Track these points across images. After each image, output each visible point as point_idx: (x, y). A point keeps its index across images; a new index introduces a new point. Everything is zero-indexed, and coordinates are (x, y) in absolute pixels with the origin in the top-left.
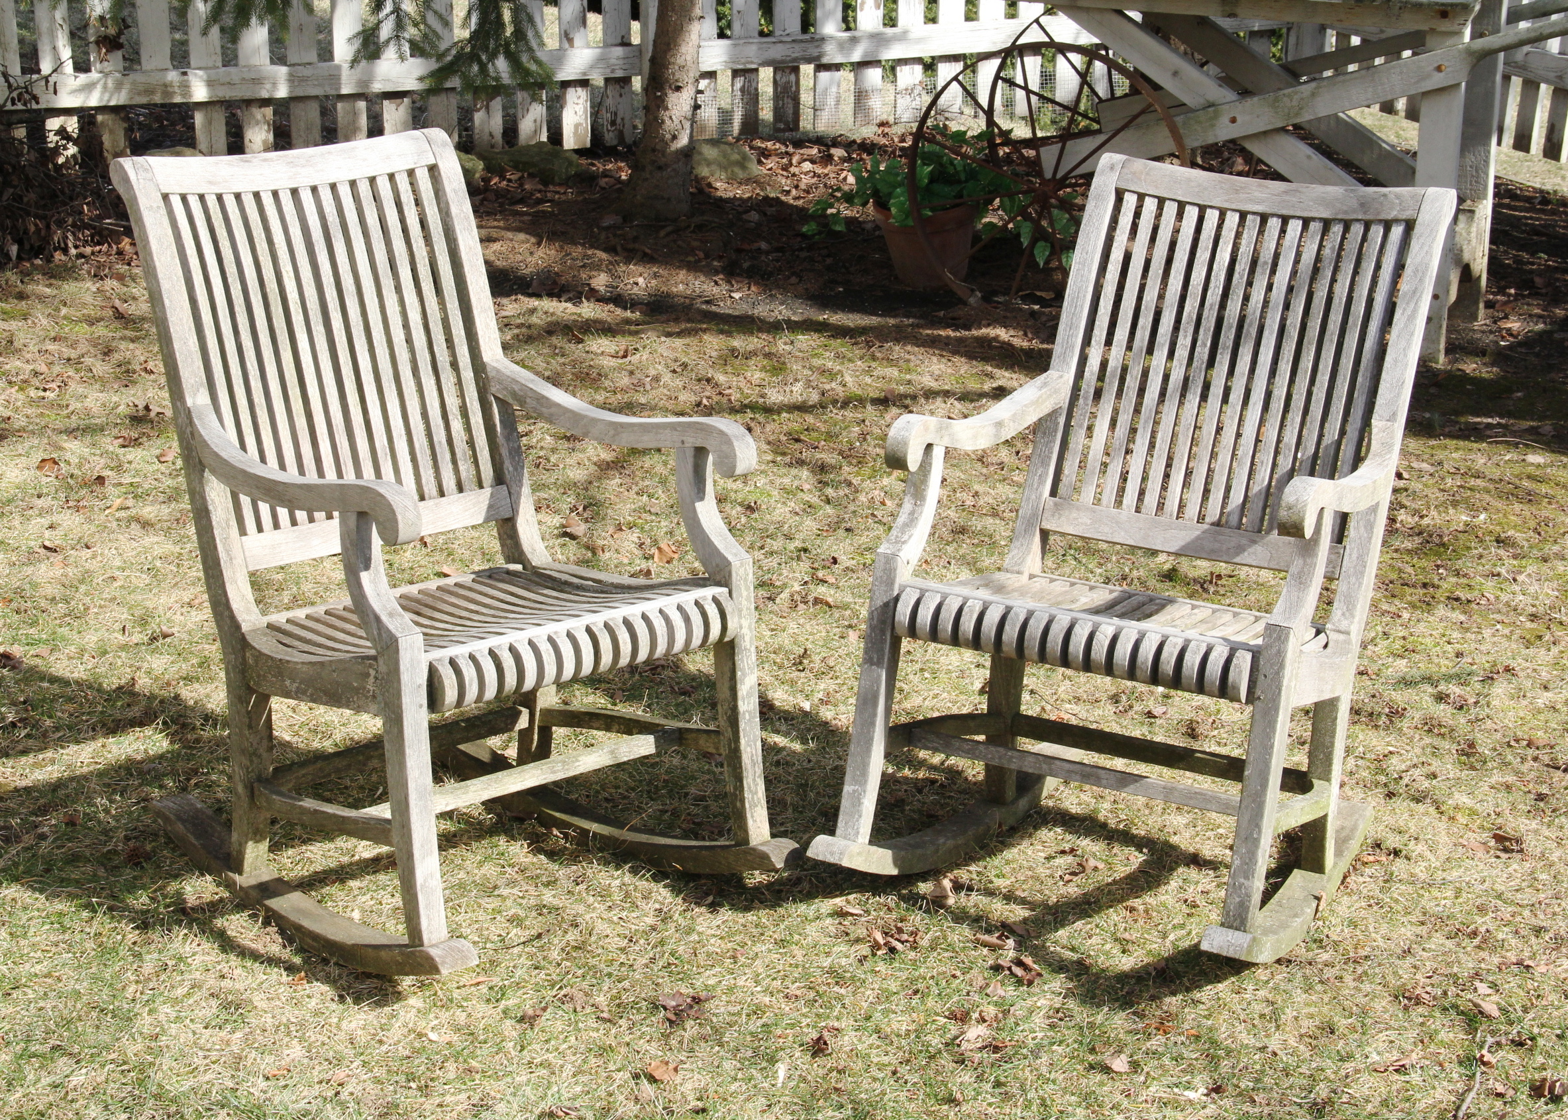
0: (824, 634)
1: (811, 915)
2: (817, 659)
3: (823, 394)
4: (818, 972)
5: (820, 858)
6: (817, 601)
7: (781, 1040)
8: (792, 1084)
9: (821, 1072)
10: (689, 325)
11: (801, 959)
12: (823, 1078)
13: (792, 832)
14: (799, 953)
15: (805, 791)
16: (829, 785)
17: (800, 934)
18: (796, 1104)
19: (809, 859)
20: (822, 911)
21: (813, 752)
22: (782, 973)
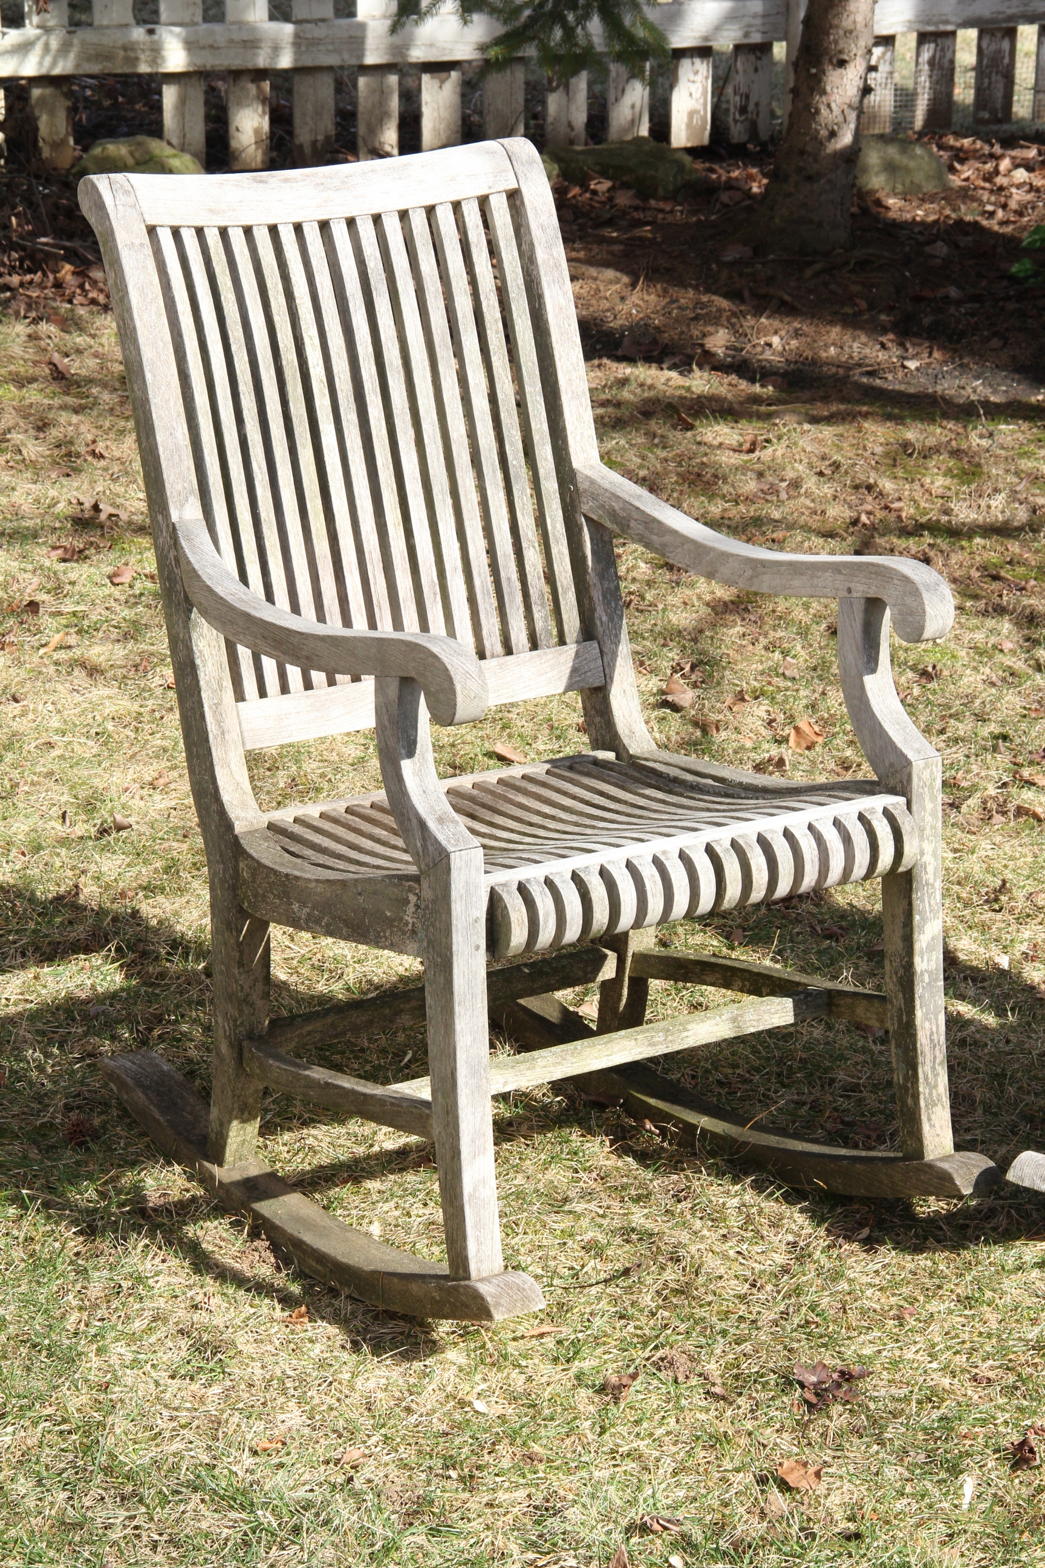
0: (1030, 859)
1: (1010, 1264)
2: (1020, 895)
3: (1034, 512)
4: (1020, 1347)
5: (1027, 1184)
6: (1020, 811)
7: (968, 1442)
8: (983, 1506)
9: (1025, 1492)
10: (842, 407)
11: (994, 1325)
12: (1029, 1501)
13: (983, 1142)
14: (993, 1318)
15: (1001, 1085)
16: (1036, 1078)
17: (994, 1291)
18: (989, 1536)
19: (1008, 1183)
20: (1026, 1258)
21: (1013, 1029)
22: (968, 1345)
